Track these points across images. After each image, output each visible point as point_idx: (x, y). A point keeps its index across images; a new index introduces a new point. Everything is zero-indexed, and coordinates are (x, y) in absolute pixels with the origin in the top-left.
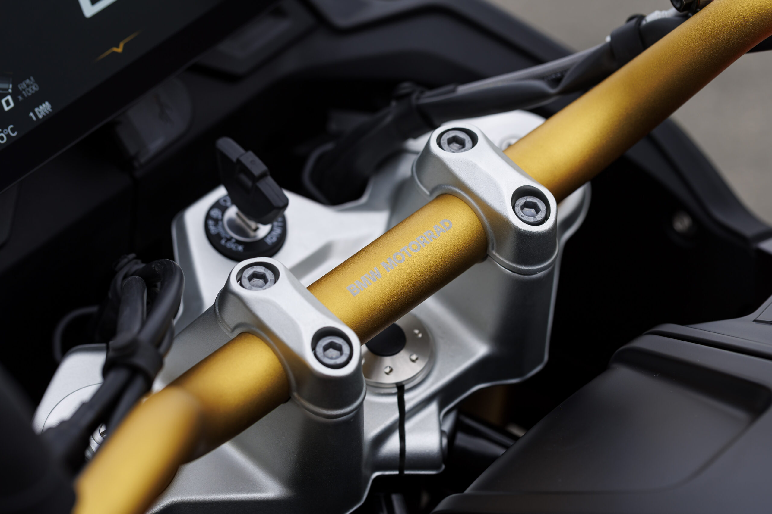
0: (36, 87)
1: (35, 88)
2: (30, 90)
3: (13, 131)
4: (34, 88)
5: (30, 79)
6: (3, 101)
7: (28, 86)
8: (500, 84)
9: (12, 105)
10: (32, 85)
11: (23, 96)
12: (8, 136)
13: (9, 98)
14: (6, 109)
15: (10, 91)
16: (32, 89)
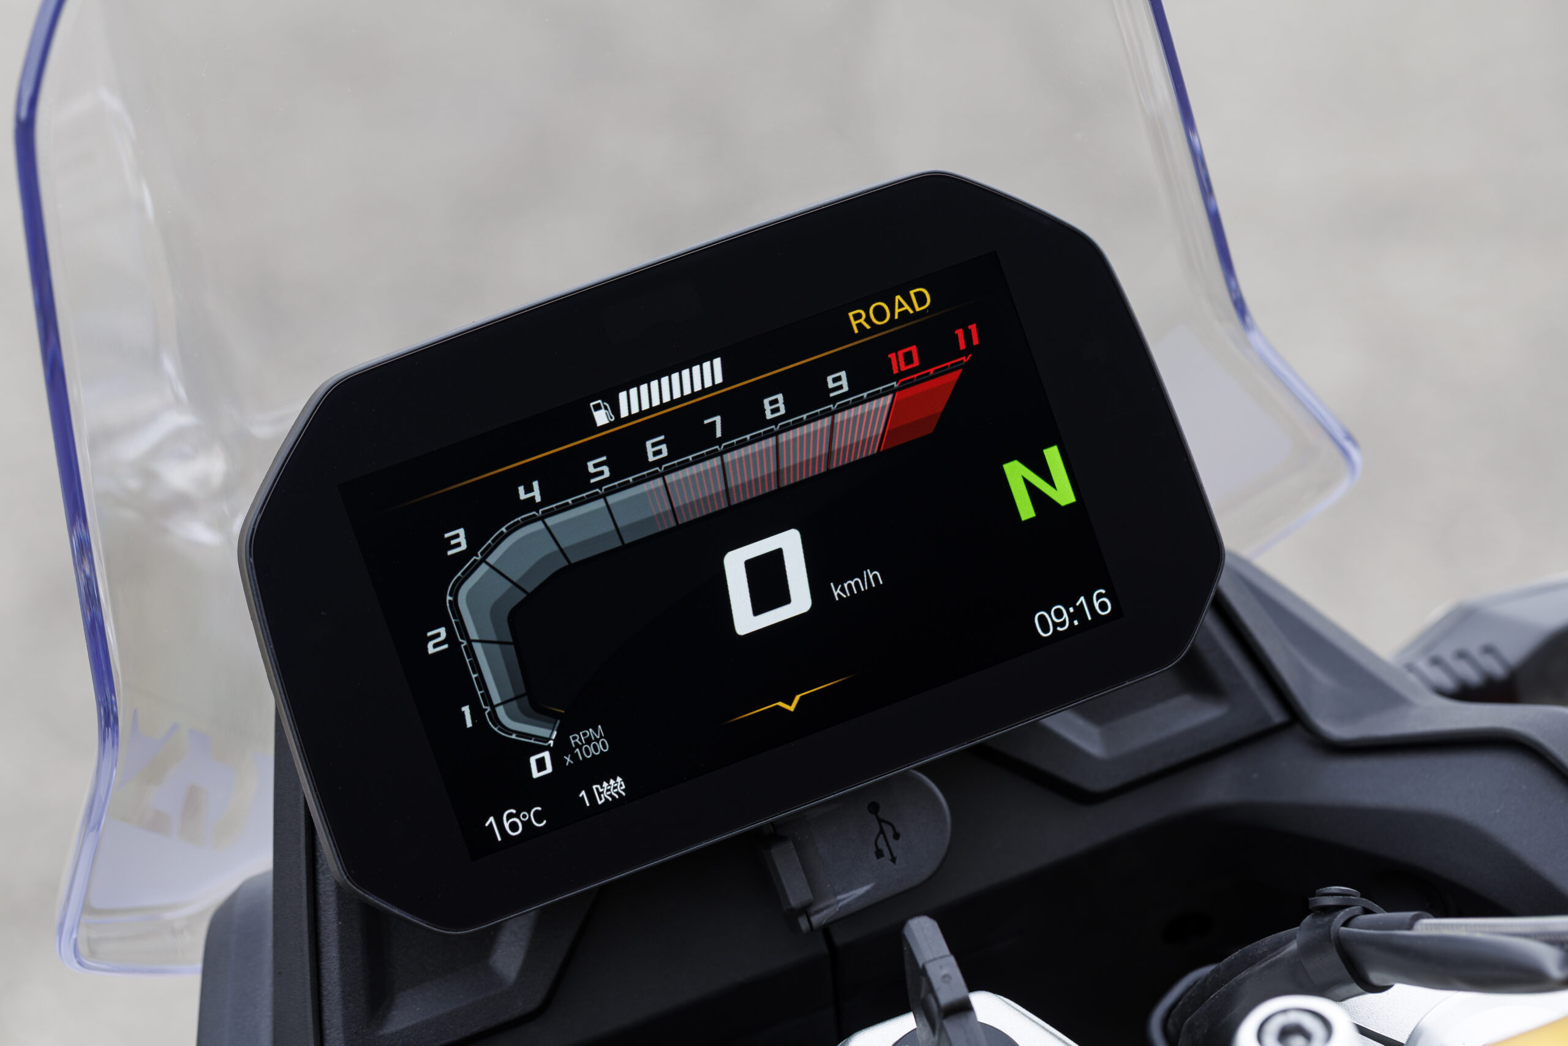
0: (604, 747)
1: (602, 747)
2: (591, 749)
3: (539, 817)
4: (600, 746)
5: (596, 730)
6: (533, 760)
7: (589, 741)
8: (1463, 933)
9: (549, 769)
10: (597, 740)
11: (575, 757)
12: (527, 824)
13: (546, 755)
14: (536, 774)
15: (551, 742)
16: (595, 747)
